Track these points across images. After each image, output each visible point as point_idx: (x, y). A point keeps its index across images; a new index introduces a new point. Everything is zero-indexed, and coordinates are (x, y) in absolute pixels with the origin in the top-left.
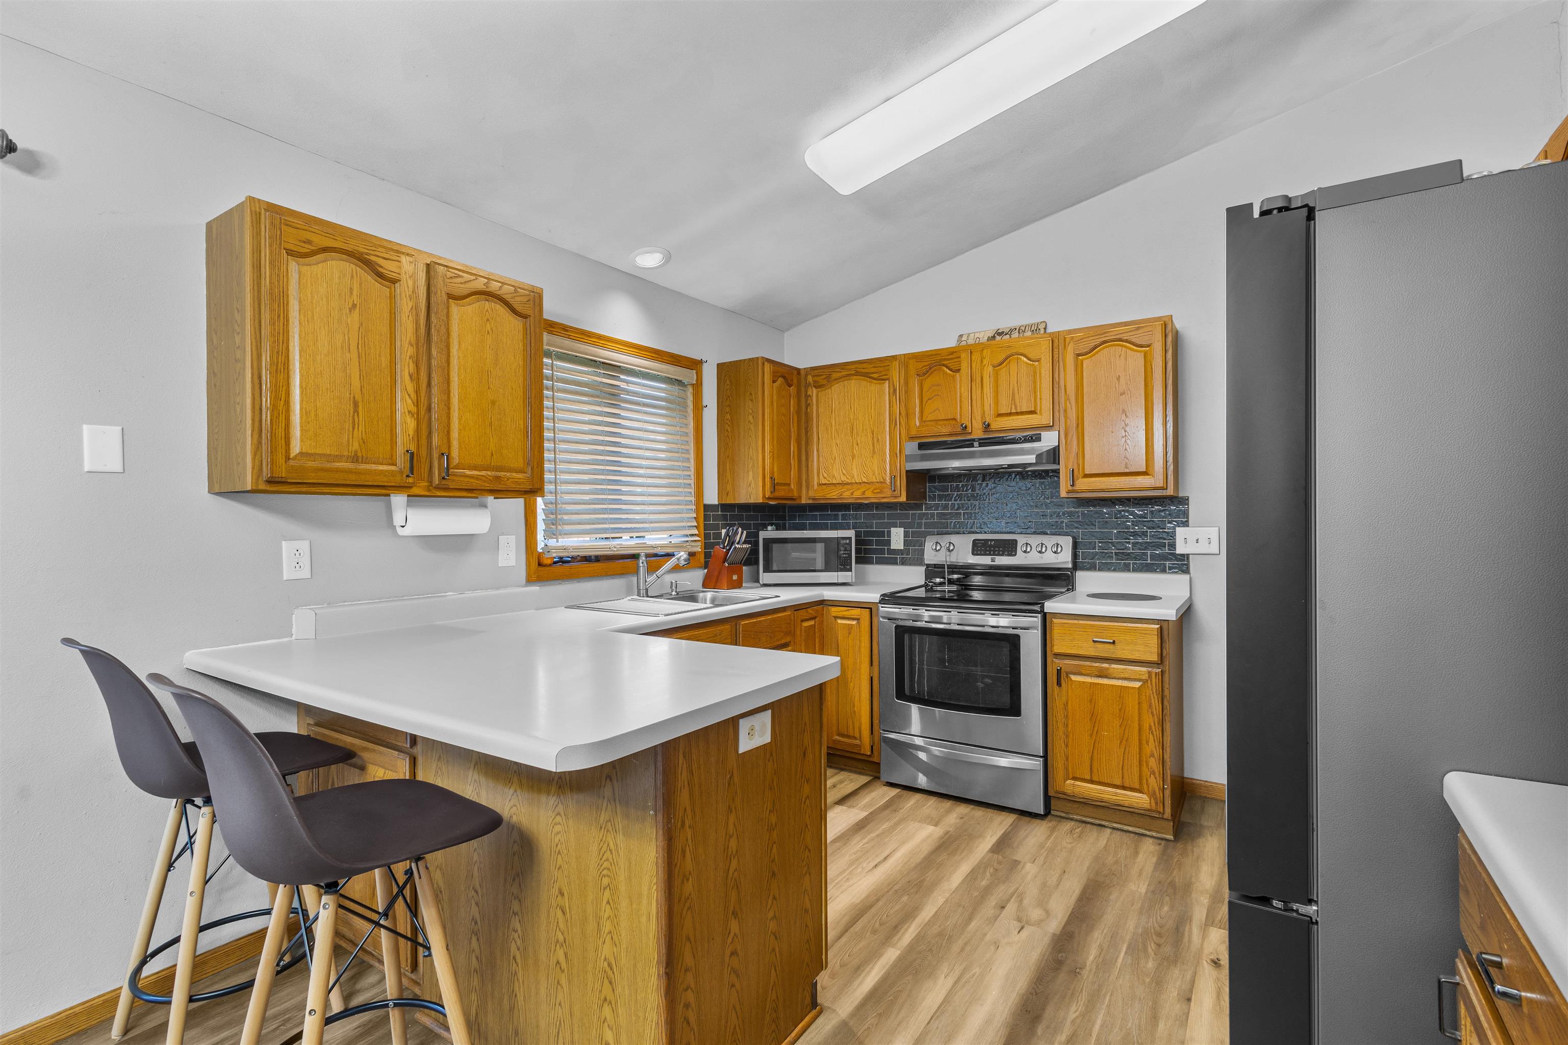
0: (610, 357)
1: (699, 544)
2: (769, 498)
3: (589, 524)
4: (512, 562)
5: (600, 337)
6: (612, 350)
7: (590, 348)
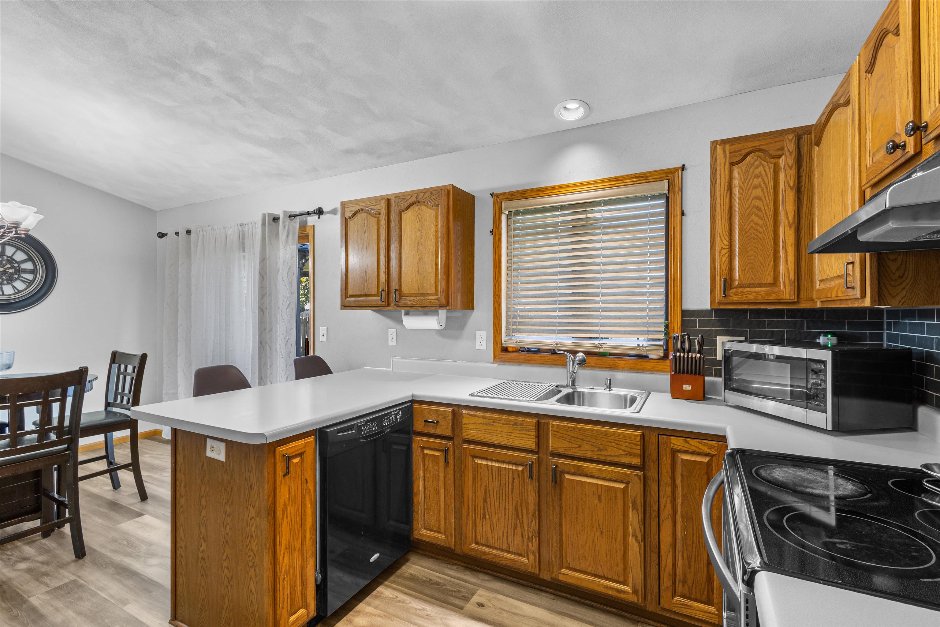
0: (558, 201)
1: (662, 348)
2: (720, 303)
3: (540, 326)
4: (484, 347)
5: (553, 188)
6: (561, 194)
7: (541, 199)
